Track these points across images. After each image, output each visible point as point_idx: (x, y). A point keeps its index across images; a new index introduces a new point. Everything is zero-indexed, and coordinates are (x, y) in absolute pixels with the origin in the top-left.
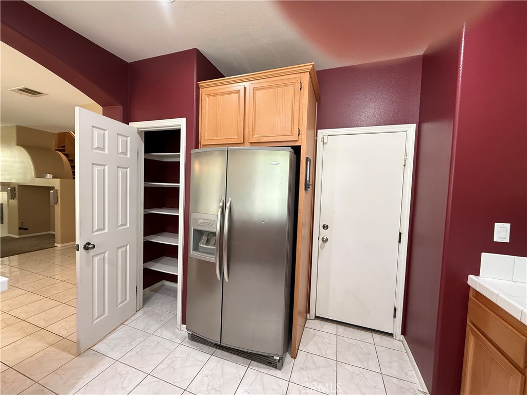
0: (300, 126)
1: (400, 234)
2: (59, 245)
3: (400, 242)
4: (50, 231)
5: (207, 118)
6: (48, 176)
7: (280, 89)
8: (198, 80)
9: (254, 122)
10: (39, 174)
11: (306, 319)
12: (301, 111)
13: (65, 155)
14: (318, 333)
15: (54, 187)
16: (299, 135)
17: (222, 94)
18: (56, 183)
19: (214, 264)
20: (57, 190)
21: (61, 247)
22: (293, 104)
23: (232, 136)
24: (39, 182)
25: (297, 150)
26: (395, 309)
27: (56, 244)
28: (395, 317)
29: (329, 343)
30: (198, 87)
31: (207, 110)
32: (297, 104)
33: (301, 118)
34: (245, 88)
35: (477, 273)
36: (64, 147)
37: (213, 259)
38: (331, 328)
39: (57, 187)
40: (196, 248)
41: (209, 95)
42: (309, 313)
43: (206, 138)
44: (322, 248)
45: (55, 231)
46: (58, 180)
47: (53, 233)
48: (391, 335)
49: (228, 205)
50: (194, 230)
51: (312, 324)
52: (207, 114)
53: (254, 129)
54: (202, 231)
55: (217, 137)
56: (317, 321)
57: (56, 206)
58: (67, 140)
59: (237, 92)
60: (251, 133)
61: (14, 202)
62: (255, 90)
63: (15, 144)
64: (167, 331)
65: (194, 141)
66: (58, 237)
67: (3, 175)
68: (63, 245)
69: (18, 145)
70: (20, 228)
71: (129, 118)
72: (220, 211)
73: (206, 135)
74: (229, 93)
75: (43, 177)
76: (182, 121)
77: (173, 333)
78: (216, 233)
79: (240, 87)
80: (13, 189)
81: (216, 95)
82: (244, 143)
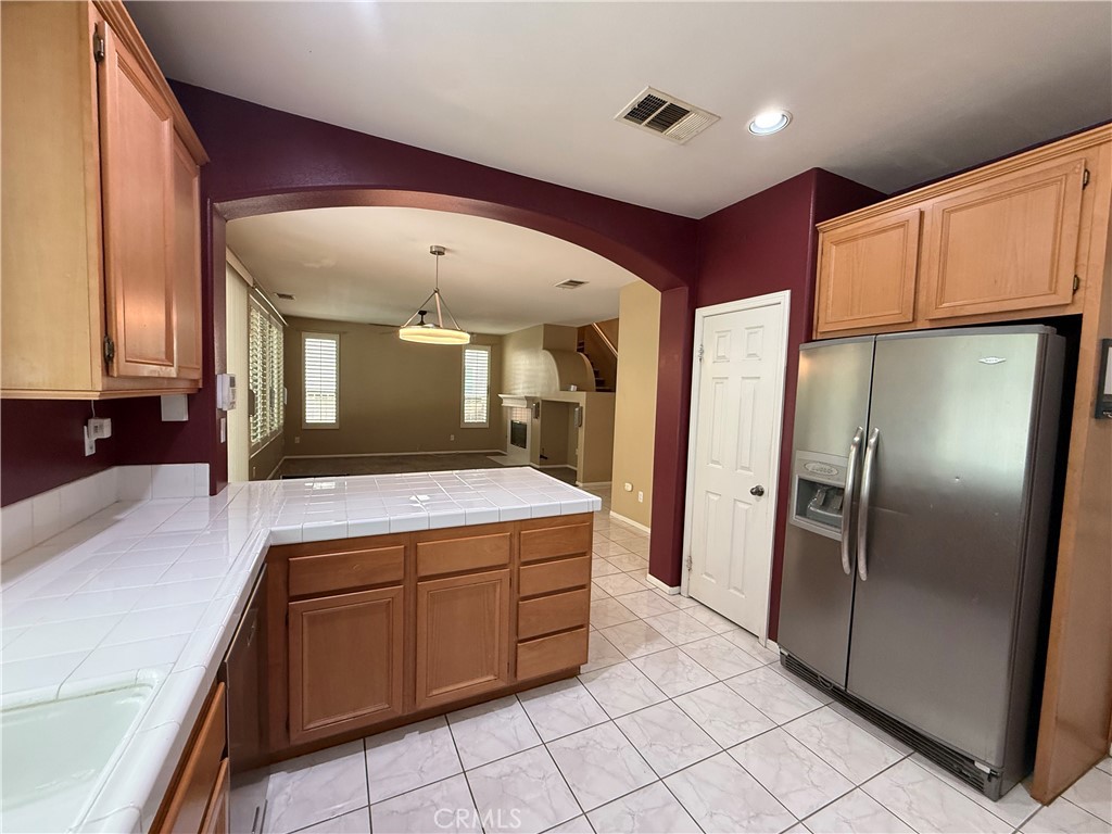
0: (1081, 269)
5: (832, 283)
6: (573, 388)
8: (817, 221)
9: (942, 276)
12: (1085, 235)
15: (579, 403)
16: (1075, 291)
17: (865, 235)
19: (839, 544)
20: (582, 407)
23: (887, 309)
24: (563, 396)
25: (1067, 324)
30: (816, 233)
31: (832, 270)
32: (1070, 222)
33: (1084, 251)
34: (922, 214)
37: (836, 534)
40: (802, 512)
41: (837, 243)
43: (830, 319)
45: (577, 468)
46: (583, 393)
49: (872, 441)
50: (800, 480)
52: (832, 277)
53: (941, 292)
55: (852, 314)
57: (580, 429)
58: (586, 335)
59: (903, 225)
60: (933, 300)
61: (538, 422)
62: (947, 213)
63: (542, 347)
64: (743, 641)
65: (804, 331)
66: (580, 475)
67: (529, 388)
68: (586, 484)
69: (544, 349)
70: (541, 457)
71: (696, 302)
72: (854, 450)
73: (829, 314)
74: (883, 230)
75: (568, 389)
76: (784, 297)
77: (754, 647)
78: (843, 489)
79: (910, 212)
80: (538, 404)
81: (854, 239)
82: (914, 320)
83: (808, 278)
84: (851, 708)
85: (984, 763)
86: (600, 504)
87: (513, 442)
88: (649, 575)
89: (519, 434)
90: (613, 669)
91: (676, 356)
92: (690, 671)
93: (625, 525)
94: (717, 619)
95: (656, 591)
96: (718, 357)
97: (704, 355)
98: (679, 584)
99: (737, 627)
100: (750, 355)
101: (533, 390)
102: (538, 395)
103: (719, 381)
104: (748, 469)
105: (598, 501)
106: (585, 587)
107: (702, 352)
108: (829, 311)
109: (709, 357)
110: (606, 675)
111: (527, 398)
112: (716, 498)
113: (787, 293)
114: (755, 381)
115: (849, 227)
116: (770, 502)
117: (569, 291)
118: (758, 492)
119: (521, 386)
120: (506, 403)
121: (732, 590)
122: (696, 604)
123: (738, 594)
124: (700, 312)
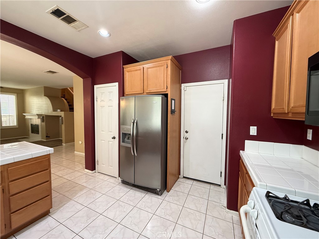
0: (167, 84)
1: (222, 134)
2: (64, 144)
3: (222, 138)
4: (59, 138)
5: (127, 82)
6: (59, 110)
7: (158, 68)
8: (123, 65)
9: (147, 83)
10: (55, 110)
11: (179, 178)
12: (168, 77)
13: (65, 99)
14: (182, 183)
15: (61, 116)
16: (167, 89)
17: (133, 71)
18: (62, 114)
19: (131, 148)
20: (63, 117)
21: (65, 145)
22: (164, 74)
23: (138, 89)
24: (55, 114)
25: (166, 95)
26: (221, 172)
27: (63, 144)
28: (221, 176)
29: (187, 188)
30: (123, 68)
31: (127, 78)
32: (166, 74)
33: (168, 81)
34: (143, 68)
35: (243, 150)
36: (64, 95)
37: (130, 146)
38: (190, 182)
39: (63, 116)
40: (123, 142)
41: (128, 72)
42: (180, 175)
43: (127, 91)
44: (185, 143)
45: (62, 138)
46: (63, 112)
47: (61, 139)
48: (220, 185)
49: (136, 121)
50: (122, 133)
51: (181, 180)
52: (127, 80)
53: (147, 86)
54: (125, 133)
55: (132, 90)
56: (184, 179)
57: (62, 125)
58: (66, 92)
59: (140, 70)
60: (146, 88)
61: (44, 124)
62: (148, 68)
63: (43, 95)
64: (112, 180)
65: (122, 93)
66: (64, 141)
67: (38, 111)
68: (66, 144)
69: (45, 95)
70: (46, 136)
71: (94, 83)
72: (132, 124)
73: (127, 90)
74: (137, 70)
75: (56, 111)
76: (117, 84)
77: (115, 181)
78: (130, 134)
79: (141, 67)
80: (43, 117)
81: (131, 71)
82: (143, 93)
83: (122, 80)
84: (136, 188)
85: (158, 189)
86: (53, 150)
87: (32, 132)
88: (85, 170)
89: (35, 129)
90: (65, 205)
91: (89, 100)
92: (94, 195)
93: (80, 155)
94: (106, 176)
95: (88, 174)
96: (102, 100)
97: (98, 100)
98: (95, 169)
99: (111, 177)
100: (110, 100)
101: (40, 111)
102: (43, 113)
103: (102, 107)
104: (111, 132)
105: (52, 149)
106: (49, 181)
107: (97, 98)
108: (127, 89)
109: (99, 100)
110: (62, 208)
111: (37, 115)
112: (103, 141)
113: (117, 83)
114: (111, 107)
115: (130, 68)
116: (117, 140)
117: (50, 74)
118: (114, 138)
119: (35, 110)
120: (27, 117)
121: (110, 167)
122: (100, 174)
123: (111, 167)
124: (96, 86)
